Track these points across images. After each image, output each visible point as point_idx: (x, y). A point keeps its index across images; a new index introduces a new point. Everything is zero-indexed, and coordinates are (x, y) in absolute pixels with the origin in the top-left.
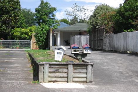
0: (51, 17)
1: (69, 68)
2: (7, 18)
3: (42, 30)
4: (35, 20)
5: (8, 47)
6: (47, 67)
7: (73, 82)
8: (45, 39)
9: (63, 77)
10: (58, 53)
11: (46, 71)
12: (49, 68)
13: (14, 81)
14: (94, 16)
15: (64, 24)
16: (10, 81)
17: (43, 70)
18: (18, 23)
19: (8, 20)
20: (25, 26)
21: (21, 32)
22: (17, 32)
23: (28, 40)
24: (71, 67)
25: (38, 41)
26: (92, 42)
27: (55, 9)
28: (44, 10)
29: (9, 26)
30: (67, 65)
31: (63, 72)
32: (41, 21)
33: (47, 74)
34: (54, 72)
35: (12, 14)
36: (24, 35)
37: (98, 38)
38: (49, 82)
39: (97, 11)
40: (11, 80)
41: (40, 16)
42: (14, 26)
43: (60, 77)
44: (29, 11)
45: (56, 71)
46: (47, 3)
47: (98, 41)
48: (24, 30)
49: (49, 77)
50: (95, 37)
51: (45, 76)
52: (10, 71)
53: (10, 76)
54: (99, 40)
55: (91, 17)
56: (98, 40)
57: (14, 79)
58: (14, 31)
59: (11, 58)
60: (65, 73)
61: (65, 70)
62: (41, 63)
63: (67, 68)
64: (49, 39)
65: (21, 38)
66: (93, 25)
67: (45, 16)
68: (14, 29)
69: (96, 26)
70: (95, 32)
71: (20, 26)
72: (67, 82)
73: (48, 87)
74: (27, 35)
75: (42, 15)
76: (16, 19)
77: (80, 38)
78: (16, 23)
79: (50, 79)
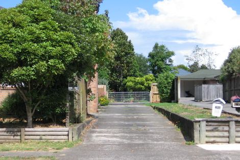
0: (168, 63)
1: (231, 126)
2: (118, 65)
3: (166, 79)
4: (149, 66)
5: (119, 100)
6: (203, 124)
7: (236, 142)
8: (171, 90)
9: (224, 137)
10: (216, 107)
11: (203, 130)
12: (207, 125)
13: (162, 142)
14: (229, 61)
15: (184, 71)
16: (159, 143)
17: (199, 129)
18: (131, 71)
19: (120, 68)
20: (139, 75)
21: (135, 82)
22: (130, 82)
23: (143, 91)
24: (233, 124)
25: (161, 92)
26: (227, 93)
27: (173, 54)
28: (159, 55)
29: (120, 74)
30: (228, 122)
31: (223, 131)
32: (156, 68)
33: (204, 133)
34: (212, 131)
35: (124, 61)
36: (139, 86)
37: (234, 88)
38: (207, 142)
39: (233, 55)
40: (159, 141)
41: (155, 62)
42: (126, 75)
43: (220, 137)
44: (141, 56)
45: (215, 130)
46: (163, 46)
47: (236, 92)
48: (138, 79)
49: (206, 137)
50: (230, 87)
51: (202, 136)
52: (151, 129)
53: (155, 136)
54: (237, 90)
55: (225, 62)
56: (235, 90)
57: (161, 139)
58: (127, 80)
59: (139, 114)
60: (226, 131)
61: (226, 128)
62: (197, 119)
63: (229, 126)
64: (175, 89)
65: (134, 90)
66: (229, 72)
67: (161, 62)
68: (126, 78)
69: (232, 74)
70: (231, 80)
71: (134, 75)
72: (229, 143)
73: (209, 149)
74: (143, 85)
75: (157, 60)
76: (128, 66)
77: (208, 88)
78: (128, 71)
79: (208, 139)
